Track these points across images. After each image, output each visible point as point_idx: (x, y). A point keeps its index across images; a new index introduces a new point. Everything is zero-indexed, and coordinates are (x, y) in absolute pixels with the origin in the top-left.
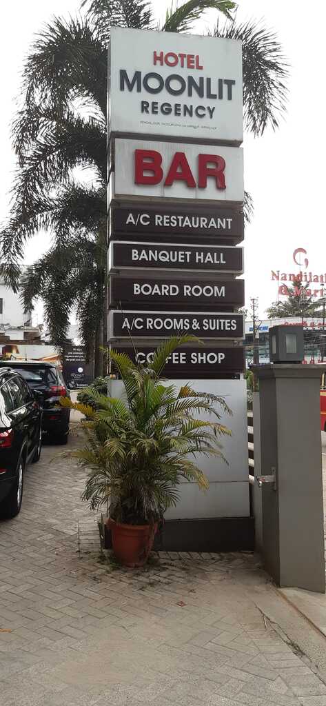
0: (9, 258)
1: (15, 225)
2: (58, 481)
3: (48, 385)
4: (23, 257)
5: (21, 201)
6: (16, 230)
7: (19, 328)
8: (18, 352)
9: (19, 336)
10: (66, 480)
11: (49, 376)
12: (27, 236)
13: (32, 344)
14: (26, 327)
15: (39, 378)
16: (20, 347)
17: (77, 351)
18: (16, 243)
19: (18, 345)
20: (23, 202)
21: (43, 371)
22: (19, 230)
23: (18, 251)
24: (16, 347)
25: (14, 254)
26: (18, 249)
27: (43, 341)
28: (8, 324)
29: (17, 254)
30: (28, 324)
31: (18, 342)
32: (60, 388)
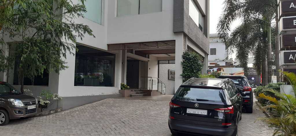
0: (223, 31)
1: (226, 17)
2: (252, 130)
3: (242, 86)
4: (230, 30)
5: (229, 6)
6: (227, 19)
7: (223, 60)
8: (223, 71)
9: (224, 64)
10: (256, 130)
11: (243, 82)
12: (231, 20)
13: (230, 67)
14: (226, 60)
15: (238, 83)
16: (224, 68)
17: (251, 70)
18: (226, 24)
19: (223, 68)
20: (230, 6)
21: (240, 80)
22: (228, 19)
23: (228, 28)
24: (223, 69)
25: (226, 30)
26: (227, 27)
27: (234, 66)
28: (218, 59)
29: (227, 29)
30: (227, 58)
31: (223, 66)
32: (249, 87)
